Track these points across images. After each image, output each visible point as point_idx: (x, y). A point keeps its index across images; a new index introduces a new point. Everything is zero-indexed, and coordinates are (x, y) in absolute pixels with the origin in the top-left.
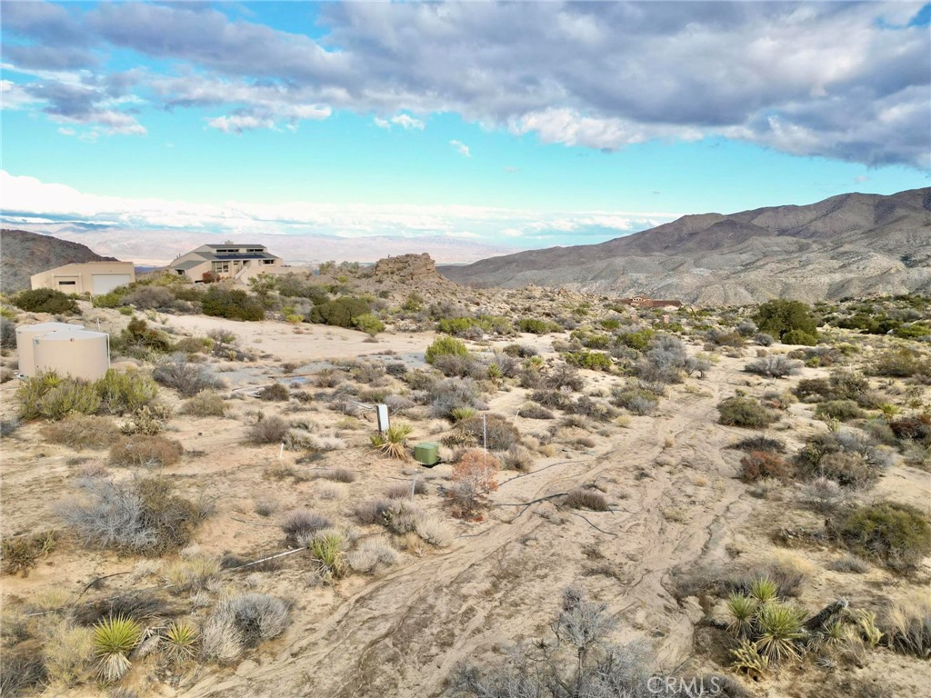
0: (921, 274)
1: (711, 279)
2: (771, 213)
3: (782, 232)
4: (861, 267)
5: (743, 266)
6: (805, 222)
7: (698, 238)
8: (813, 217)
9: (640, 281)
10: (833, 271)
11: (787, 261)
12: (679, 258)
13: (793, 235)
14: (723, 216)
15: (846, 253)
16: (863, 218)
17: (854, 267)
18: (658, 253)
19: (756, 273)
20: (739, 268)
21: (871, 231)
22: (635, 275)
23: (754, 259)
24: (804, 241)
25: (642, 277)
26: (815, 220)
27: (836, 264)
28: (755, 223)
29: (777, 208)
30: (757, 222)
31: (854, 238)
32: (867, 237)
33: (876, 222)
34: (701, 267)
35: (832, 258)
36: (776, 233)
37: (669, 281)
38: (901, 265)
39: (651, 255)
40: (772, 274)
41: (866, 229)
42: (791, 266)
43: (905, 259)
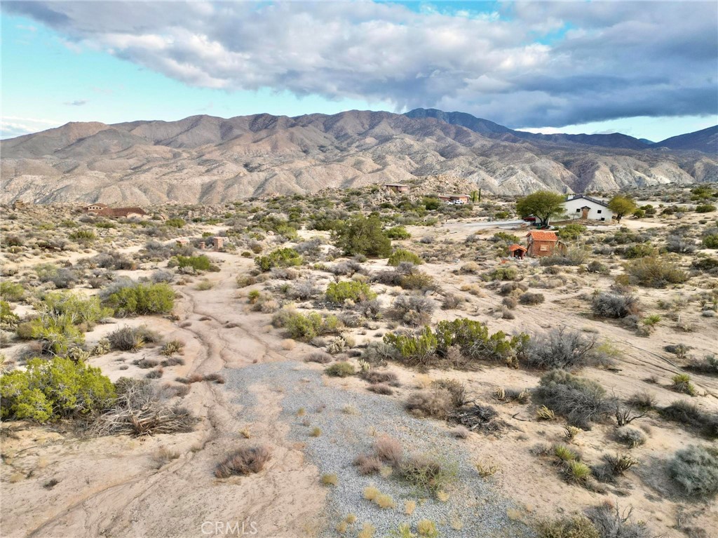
0: (259, 177)
1: (107, 180)
2: (146, 126)
3: (157, 143)
4: (220, 171)
5: (132, 169)
6: (174, 135)
7: (86, 143)
8: (179, 132)
9: (35, 183)
10: (201, 175)
11: (167, 165)
12: (71, 161)
13: (167, 145)
14: (106, 126)
15: (207, 160)
16: (213, 134)
17: (215, 171)
18: (49, 156)
19: (144, 175)
20: (129, 171)
21: (221, 144)
22: (30, 178)
23: (140, 164)
24: (176, 150)
25: (38, 180)
26: (181, 134)
27: (203, 169)
28: (135, 133)
29: (150, 122)
30: (137, 132)
31: (210, 149)
32: (219, 149)
33: (222, 138)
34: (94, 170)
35: (199, 164)
36: (153, 142)
37: (66, 182)
38: (244, 170)
39: (42, 158)
40: (157, 176)
41: (218, 144)
42: (171, 170)
43: (246, 166)
